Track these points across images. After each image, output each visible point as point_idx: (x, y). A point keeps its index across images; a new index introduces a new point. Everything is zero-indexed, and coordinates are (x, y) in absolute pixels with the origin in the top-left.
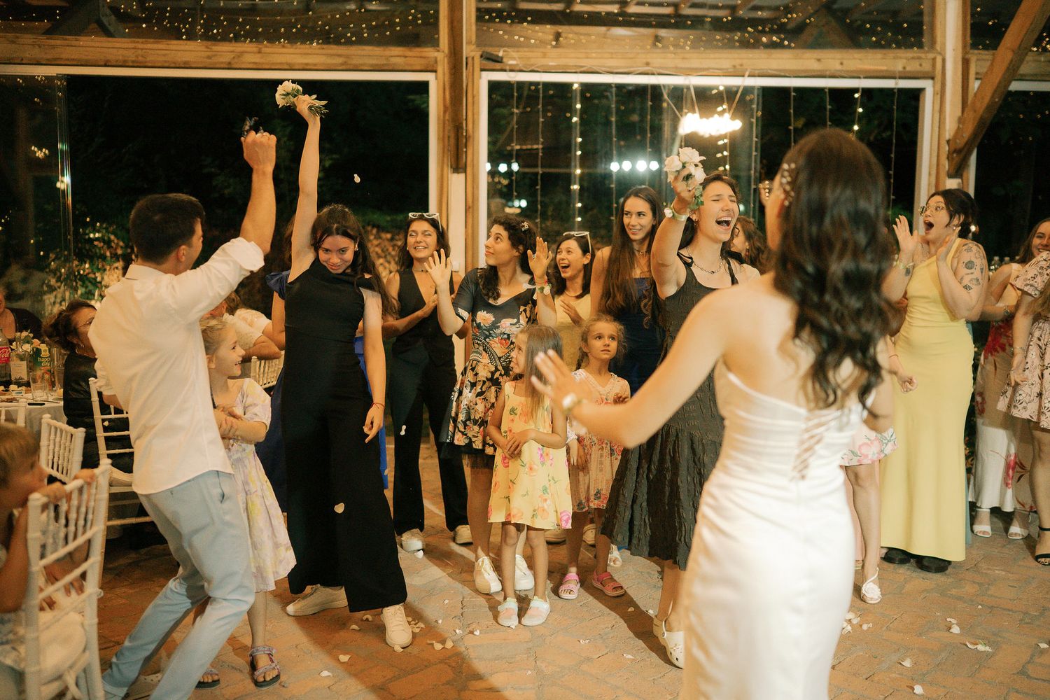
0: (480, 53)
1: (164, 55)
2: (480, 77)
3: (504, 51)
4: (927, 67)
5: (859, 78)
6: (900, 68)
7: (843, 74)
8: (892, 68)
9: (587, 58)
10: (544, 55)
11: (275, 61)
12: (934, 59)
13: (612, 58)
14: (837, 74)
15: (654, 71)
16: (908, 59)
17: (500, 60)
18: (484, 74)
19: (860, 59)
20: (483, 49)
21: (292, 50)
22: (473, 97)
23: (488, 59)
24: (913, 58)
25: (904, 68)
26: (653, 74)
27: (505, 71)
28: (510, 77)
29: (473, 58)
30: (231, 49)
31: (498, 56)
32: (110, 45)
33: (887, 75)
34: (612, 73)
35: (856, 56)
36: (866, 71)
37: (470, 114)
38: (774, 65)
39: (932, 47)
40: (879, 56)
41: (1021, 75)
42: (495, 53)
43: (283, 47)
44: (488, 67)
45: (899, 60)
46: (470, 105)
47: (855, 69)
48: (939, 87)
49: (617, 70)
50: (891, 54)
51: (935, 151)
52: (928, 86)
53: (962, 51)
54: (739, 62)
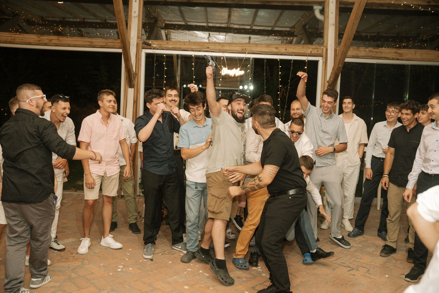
0: (142, 42)
1: (22, 39)
2: (142, 51)
3: (151, 41)
5: (292, 55)
6: (309, 52)
7: (286, 54)
8: (306, 52)
9: (184, 45)
10: (167, 43)
12: (323, 49)
13: (194, 45)
14: (283, 54)
15: (210, 50)
16: (312, 49)
17: (150, 45)
18: (143, 50)
19: (293, 48)
20: (144, 40)
22: (139, 59)
23: (145, 44)
24: (315, 48)
25: (311, 52)
26: (210, 52)
27: (152, 49)
28: (153, 51)
29: (139, 44)
31: (149, 43)
33: (303, 54)
34: (193, 51)
35: (291, 46)
36: (295, 53)
37: (137, 65)
38: (258, 49)
39: (322, 44)
40: (301, 47)
41: (358, 56)
42: (148, 42)
43: (67, 38)
44: (145, 47)
45: (309, 49)
46: (137, 62)
47: (291, 52)
48: (324, 60)
49: (195, 50)
50: (306, 46)
51: (323, 85)
52: (320, 60)
53: (335, 46)
54: (245, 48)
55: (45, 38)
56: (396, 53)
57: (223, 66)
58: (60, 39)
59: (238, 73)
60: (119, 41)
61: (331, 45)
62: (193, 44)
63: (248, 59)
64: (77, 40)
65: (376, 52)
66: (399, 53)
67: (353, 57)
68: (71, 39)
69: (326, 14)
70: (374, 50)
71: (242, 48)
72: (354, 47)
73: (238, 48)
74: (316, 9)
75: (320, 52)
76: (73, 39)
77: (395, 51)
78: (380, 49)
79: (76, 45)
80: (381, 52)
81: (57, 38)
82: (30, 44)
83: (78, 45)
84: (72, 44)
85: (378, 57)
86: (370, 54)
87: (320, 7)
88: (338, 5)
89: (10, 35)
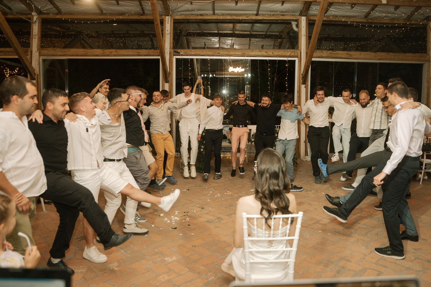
3: (180, 50)
5: (277, 57)
6: (289, 55)
7: (273, 56)
8: (286, 54)
9: (202, 52)
10: (191, 51)
11: (120, 54)
12: (298, 52)
13: (209, 52)
14: (271, 56)
16: (291, 52)
18: (174, 57)
20: (175, 50)
21: (124, 51)
22: (171, 62)
23: (176, 52)
24: (293, 52)
25: (290, 54)
26: (220, 56)
27: (180, 55)
28: (181, 57)
29: (172, 52)
30: (108, 51)
31: (178, 52)
32: (78, 51)
33: (284, 56)
34: (209, 56)
35: (277, 51)
36: (279, 55)
37: (170, 67)
38: (254, 53)
39: (298, 49)
40: (283, 51)
41: (322, 57)
43: (122, 50)
44: (176, 55)
45: (289, 52)
46: (170, 65)
47: (276, 55)
48: (299, 60)
50: (287, 50)
51: (299, 77)
52: (296, 59)
53: (306, 50)
54: (244, 52)
55: (107, 51)
56: (347, 54)
57: (229, 66)
58: (117, 51)
59: (240, 70)
60: (158, 51)
61: (303, 50)
63: (246, 61)
64: (128, 51)
65: (334, 54)
66: (349, 54)
69: (300, 28)
70: (332, 52)
72: (319, 50)
73: (240, 53)
74: (293, 24)
75: (296, 54)
76: (126, 51)
77: (346, 53)
79: (128, 55)
80: (338, 54)
82: (97, 56)
83: (131, 55)
84: (125, 55)
85: (335, 57)
86: (330, 55)
87: (296, 23)
88: (308, 21)
89: (84, 51)
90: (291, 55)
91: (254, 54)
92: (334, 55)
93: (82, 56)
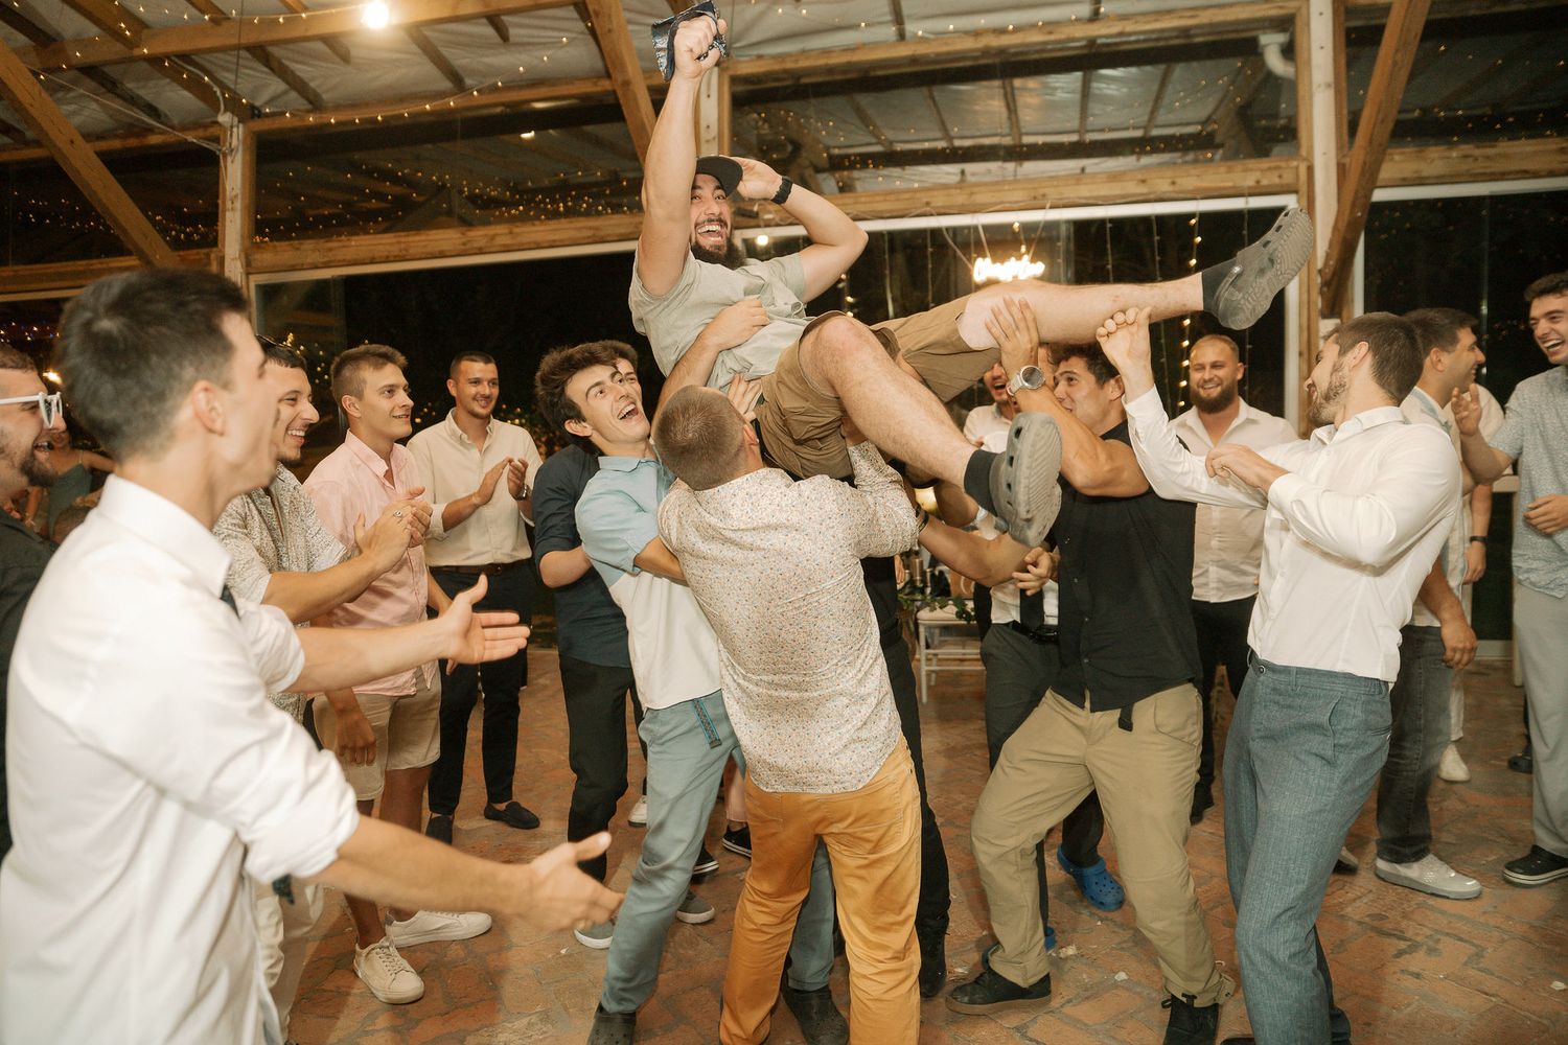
3: (760, 205)
4: (1288, 178)
5: (1196, 199)
6: (1251, 183)
7: (1175, 196)
8: (1241, 183)
12: (1297, 168)
14: (1165, 196)
16: (1262, 170)
19: (1200, 176)
23: (743, 215)
24: (1270, 169)
25: (1258, 182)
27: (759, 227)
31: (752, 211)
33: (1235, 191)
35: (1192, 172)
36: (1206, 189)
38: (1084, 191)
40: (1223, 170)
41: (1422, 177)
42: (749, 208)
43: (534, 225)
44: (744, 224)
45: (1250, 172)
47: (1190, 188)
48: (1304, 202)
49: (888, 215)
50: (1238, 165)
53: (1337, 155)
54: (1042, 191)
57: (975, 255)
59: (1024, 271)
61: (1325, 154)
62: (881, 198)
63: (1051, 226)
64: (565, 226)
65: (1487, 158)
67: (1405, 182)
68: (542, 228)
70: (1478, 152)
71: (1033, 195)
72: (1407, 150)
73: (1019, 196)
74: (1268, 45)
76: (547, 228)
78: (1505, 146)
79: (554, 241)
80: (1506, 156)
81: (506, 231)
83: (561, 241)
85: (1492, 174)
86: (1467, 167)
87: (1281, 38)
88: (1342, 20)
89: (394, 240)
90: (1265, 182)
91: (1087, 194)
92: (1481, 165)
93: (387, 260)
